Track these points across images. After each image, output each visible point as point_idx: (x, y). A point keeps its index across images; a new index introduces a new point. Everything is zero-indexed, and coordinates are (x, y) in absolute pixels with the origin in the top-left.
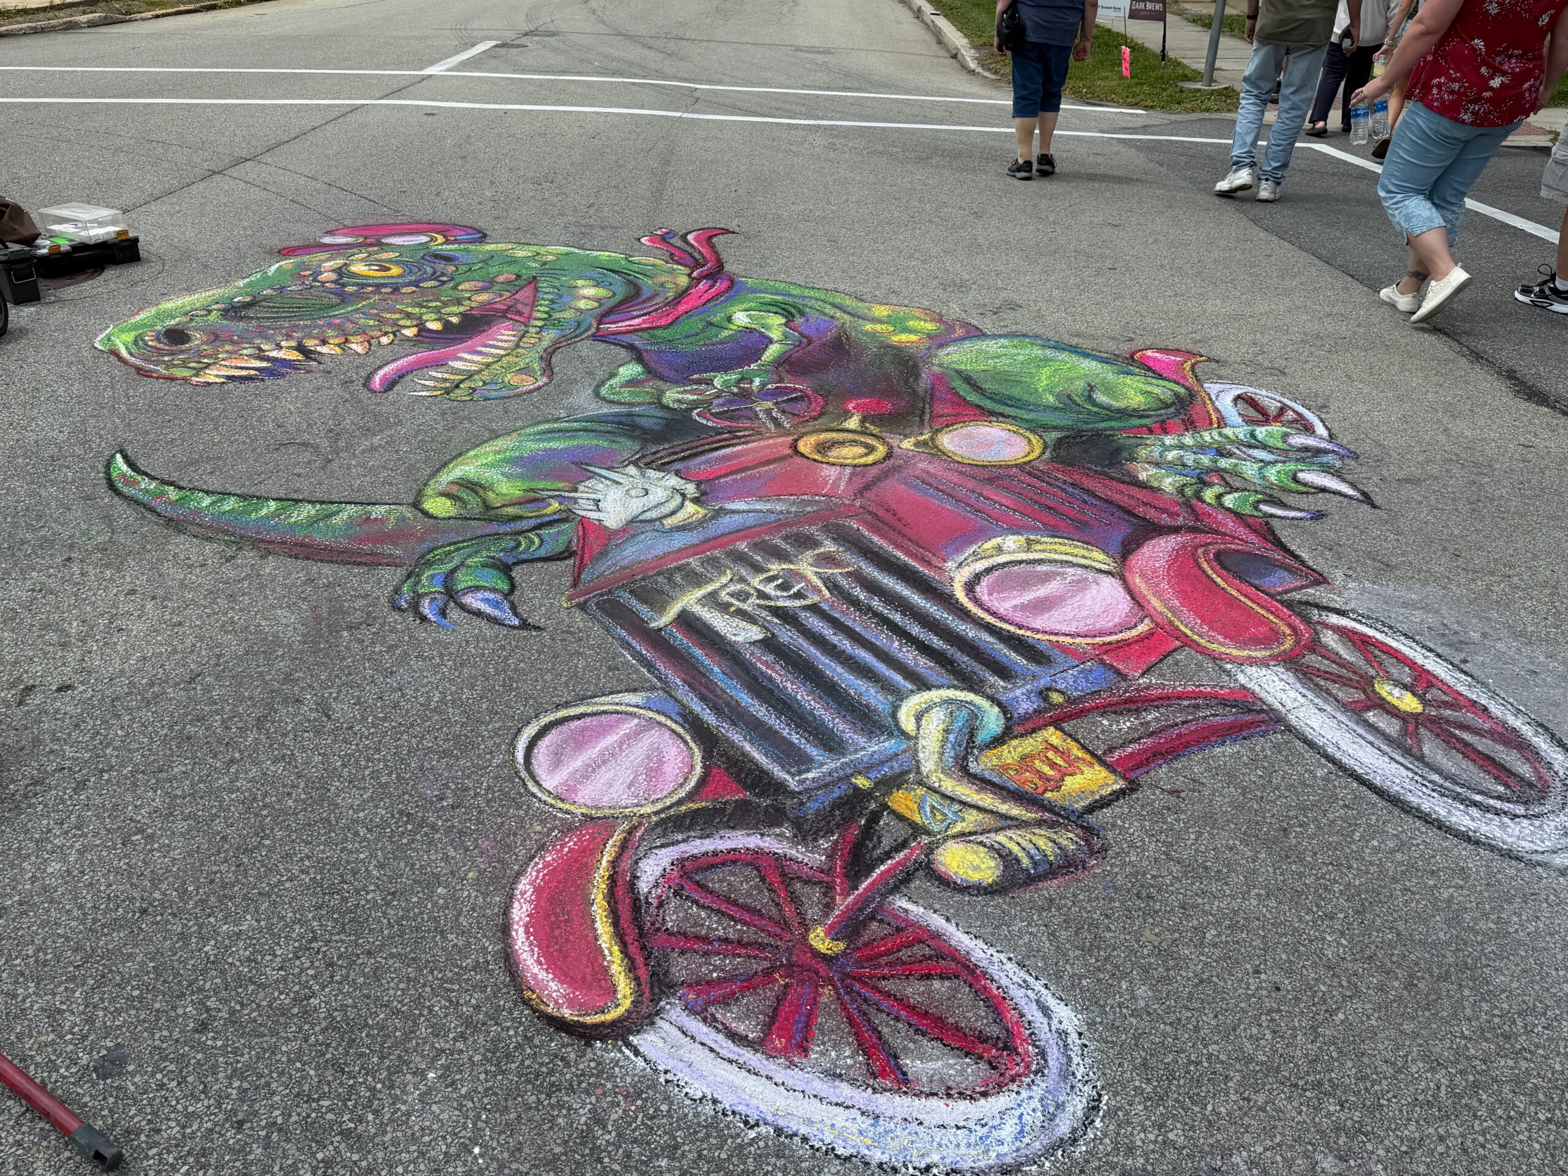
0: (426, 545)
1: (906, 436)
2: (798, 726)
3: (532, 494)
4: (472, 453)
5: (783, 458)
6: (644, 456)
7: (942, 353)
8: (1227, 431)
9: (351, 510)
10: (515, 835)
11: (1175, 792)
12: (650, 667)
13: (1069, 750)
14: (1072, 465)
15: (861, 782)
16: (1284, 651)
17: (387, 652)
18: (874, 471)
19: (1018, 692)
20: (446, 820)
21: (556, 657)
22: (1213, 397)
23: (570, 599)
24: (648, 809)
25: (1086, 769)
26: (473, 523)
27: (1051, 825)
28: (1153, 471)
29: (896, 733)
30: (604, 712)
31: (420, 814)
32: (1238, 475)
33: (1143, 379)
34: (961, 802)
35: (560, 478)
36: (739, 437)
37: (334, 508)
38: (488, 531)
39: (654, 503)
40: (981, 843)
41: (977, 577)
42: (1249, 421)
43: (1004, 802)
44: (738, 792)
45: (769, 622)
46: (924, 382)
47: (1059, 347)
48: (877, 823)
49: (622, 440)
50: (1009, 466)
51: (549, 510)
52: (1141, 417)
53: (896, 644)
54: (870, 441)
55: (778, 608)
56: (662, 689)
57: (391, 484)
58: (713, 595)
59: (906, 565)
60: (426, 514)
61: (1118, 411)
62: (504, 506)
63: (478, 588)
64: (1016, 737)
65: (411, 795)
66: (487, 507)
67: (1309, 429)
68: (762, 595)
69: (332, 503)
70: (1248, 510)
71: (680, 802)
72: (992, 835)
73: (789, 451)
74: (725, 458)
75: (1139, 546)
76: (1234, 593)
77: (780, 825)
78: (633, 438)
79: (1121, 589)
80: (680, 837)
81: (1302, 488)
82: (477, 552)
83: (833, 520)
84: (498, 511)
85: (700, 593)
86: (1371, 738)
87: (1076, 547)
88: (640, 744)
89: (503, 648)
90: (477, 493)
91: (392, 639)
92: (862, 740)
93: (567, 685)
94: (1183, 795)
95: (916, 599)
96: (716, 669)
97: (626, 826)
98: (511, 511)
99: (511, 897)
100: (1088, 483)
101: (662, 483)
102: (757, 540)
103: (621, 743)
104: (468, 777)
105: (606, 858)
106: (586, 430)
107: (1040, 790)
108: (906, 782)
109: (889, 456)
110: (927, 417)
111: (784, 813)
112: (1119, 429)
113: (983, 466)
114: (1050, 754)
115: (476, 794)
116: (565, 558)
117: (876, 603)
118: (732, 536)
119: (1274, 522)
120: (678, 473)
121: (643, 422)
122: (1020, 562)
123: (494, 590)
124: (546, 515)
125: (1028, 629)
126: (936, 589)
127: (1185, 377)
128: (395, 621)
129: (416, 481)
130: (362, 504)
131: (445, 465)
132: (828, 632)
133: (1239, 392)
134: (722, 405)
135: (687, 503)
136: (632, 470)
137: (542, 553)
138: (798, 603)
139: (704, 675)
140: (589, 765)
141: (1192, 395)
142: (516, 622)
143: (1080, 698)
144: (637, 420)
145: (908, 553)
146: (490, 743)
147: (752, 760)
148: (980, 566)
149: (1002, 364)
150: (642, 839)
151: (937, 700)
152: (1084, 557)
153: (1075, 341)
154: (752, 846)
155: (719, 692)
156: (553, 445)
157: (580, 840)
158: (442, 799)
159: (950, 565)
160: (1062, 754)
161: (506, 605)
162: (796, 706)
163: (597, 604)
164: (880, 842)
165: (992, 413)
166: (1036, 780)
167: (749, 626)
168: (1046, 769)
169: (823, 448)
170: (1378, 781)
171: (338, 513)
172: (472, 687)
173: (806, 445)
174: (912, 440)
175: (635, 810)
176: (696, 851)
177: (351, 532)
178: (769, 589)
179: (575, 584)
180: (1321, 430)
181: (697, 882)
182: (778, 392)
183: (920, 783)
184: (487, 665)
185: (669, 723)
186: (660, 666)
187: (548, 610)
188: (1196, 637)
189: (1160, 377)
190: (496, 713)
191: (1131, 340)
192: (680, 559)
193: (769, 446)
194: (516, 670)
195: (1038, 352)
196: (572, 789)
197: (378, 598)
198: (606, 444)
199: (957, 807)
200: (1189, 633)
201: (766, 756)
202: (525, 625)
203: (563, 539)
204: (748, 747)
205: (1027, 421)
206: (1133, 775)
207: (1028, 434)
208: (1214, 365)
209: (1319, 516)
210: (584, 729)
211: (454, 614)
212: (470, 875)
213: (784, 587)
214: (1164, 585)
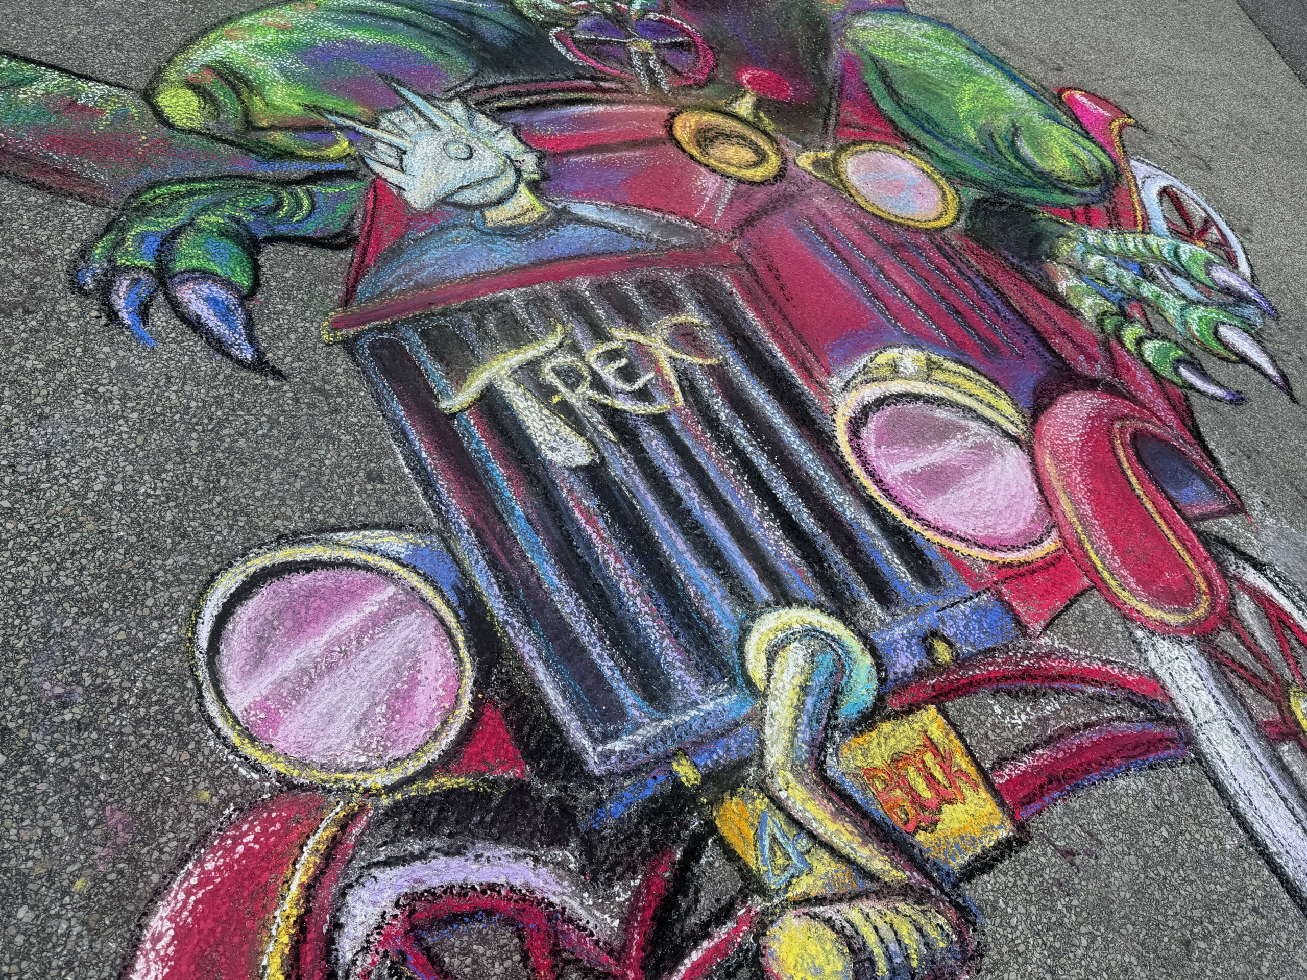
0: (149, 173)
1: (806, 147)
2: (615, 644)
3: (315, 116)
4: (246, 21)
5: (654, 142)
6: (476, 89)
7: (859, 23)
8: (1151, 239)
9: (53, 81)
10: (166, 804)
11: (1068, 854)
12: (428, 485)
13: (951, 753)
14: (987, 247)
15: (686, 772)
16: (1198, 620)
17: (44, 372)
18: (761, 195)
19: (898, 632)
20: (63, 755)
21: (294, 437)
22: (1139, 183)
23: (335, 327)
24: (377, 780)
25: (968, 793)
26: (222, 148)
27: (920, 897)
28: (1074, 282)
29: (740, 680)
30: (348, 564)
31: (23, 734)
32: (1159, 312)
33: (1069, 133)
34: (813, 836)
35: (358, 96)
36: (605, 91)
37: (27, 70)
38: (240, 169)
39: (478, 176)
40: (828, 921)
41: (866, 411)
42: (1175, 232)
43: (865, 844)
44: (514, 763)
45: (601, 435)
46: (833, 67)
47: (985, 55)
48: (698, 860)
49: (452, 51)
50: (918, 231)
51: (333, 152)
52: (1065, 191)
53: (757, 511)
54: (762, 143)
55: (616, 411)
56: (439, 533)
57: (119, 48)
58: (533, 366)
59: (782, 369)
60: (158, 113)
61: (1042, 175)
62: (272, 127)
63: (205, 275)
64: (888, 718)
65: (18, 688)
66: (249, 124)
67: (1231, 261)
68: (598, 384)
69: (28, 60)
70: (1166, 371)
71: (427, 772)
72: (844, 907)
73: (661, 132)
74: (581, 121)
75: (1052, 402)
76: (1149, 506)
77: (563, 843)
78: (467, 52)
79: (1028, 472)
80: (416, 846)
81: (1224, 353)
82: (217, 204)
83: (702, 269)
84: (261, 135)
85: (517, 358)
86: (1285, 791)
87: (983, 386)
88: (390, 639)
89: (219, 401)
90: (239, 95)
91: (56, 347)
92: (693, 686)
93: (301, 493)
94: (1078, 860)
95: (789, 434)
96: (519, 510)
97: (339, 811)
98: (281, 139)
99: (135, 944)
100: (1005, 283)
101: (494, 142)
102: (604, 279)
103: (362, 631)
104: (116, 665)
105: (300, 877)
106: (407, 23)
107: (911, 827)
108: (743, 780)
109: (781, 175)
110: (832, 122)
111: (573, 820)
112: (1042, 204)
113: (889, 222)
114: (929, 758)
115: (122, 703)
116: (341, 247)
117: (739, 432)
118: (572, 264)
119: (1194, 398)
120: (516, 131)
121: (484, 27)
122: (917, 397)
123: (227, 284)
124: (327, 159)
125: (919, 519)
126: (814, 422)
127: (1111, 143)
128: (69, 313)
129: (158, 50)
130: (70, 73)
131: (205, 32)
132: (673, 470)
133: (1164, 183)
134: (590, 30)
135: (522, 187)
136: (457, 108)
137: (309, 229)
138: (641, 408)
139: (501, 517)
140: (305, 671)
141: (1118, 174)
142: (248, 355)
143: (972, 656)
144: (479, 22)
145: (785, 349)
146: (163, 596)
147: (543, 702)
148: (871, 392)
149: (923, 62)
150: (360, 843)
151: (797, 627)
152: (990, 406)
153: (1003, 52)
154: (518, 883)
155: (516, 556)
156: (359, 35)
157: (265, 831)
158: (64, 706)
159: (835, 382)
160: (944, 759)
161: (239, 317)
162: (615, 603)
163: (372, 346)
164: (697, 901)
165: (906, 138)
166: (907, 806)
167: (572, 436)
168: (921, 786)
169: (706, 137)
170: (1289, 871)
171: (31, 81)
172: (157, 473)
173: (684, 128)
174: (811, 154)
175: (360, 777)
176: (435, 882)
177: (42, 122)
178: (608, 373)
179: (346, 301)
180: (1244, 267)
181: (428, 949)
182: (662, 28)
183: (762, 787)
184: (189, 431)
185: (438, 603)
186: (442, 485)
187: (299, 341)
188: (1106, 575)
189: (1087, 135)
190: (184, 535)
191: (1060, 69)
192: (497, 288)
193: (638, 117)
194: (230, 450)
195: (962, 56)
196: (273, 720)
197: (53, 260)
198: (430, 54)
199: (804, 843)
200: (1099, 565)
201: (563, 693)
202: (260, 365)
203: (344, 209)
204: (541, 673)
205: (944, 161)
206: (1022, 815)
207: (943, 182)
208: (1141, 135)
209: (1238, 400)
210: (312, 593)
211: (160, 318)
212: (79, 884)
213: (628, 374)
214: (1076, 476)
